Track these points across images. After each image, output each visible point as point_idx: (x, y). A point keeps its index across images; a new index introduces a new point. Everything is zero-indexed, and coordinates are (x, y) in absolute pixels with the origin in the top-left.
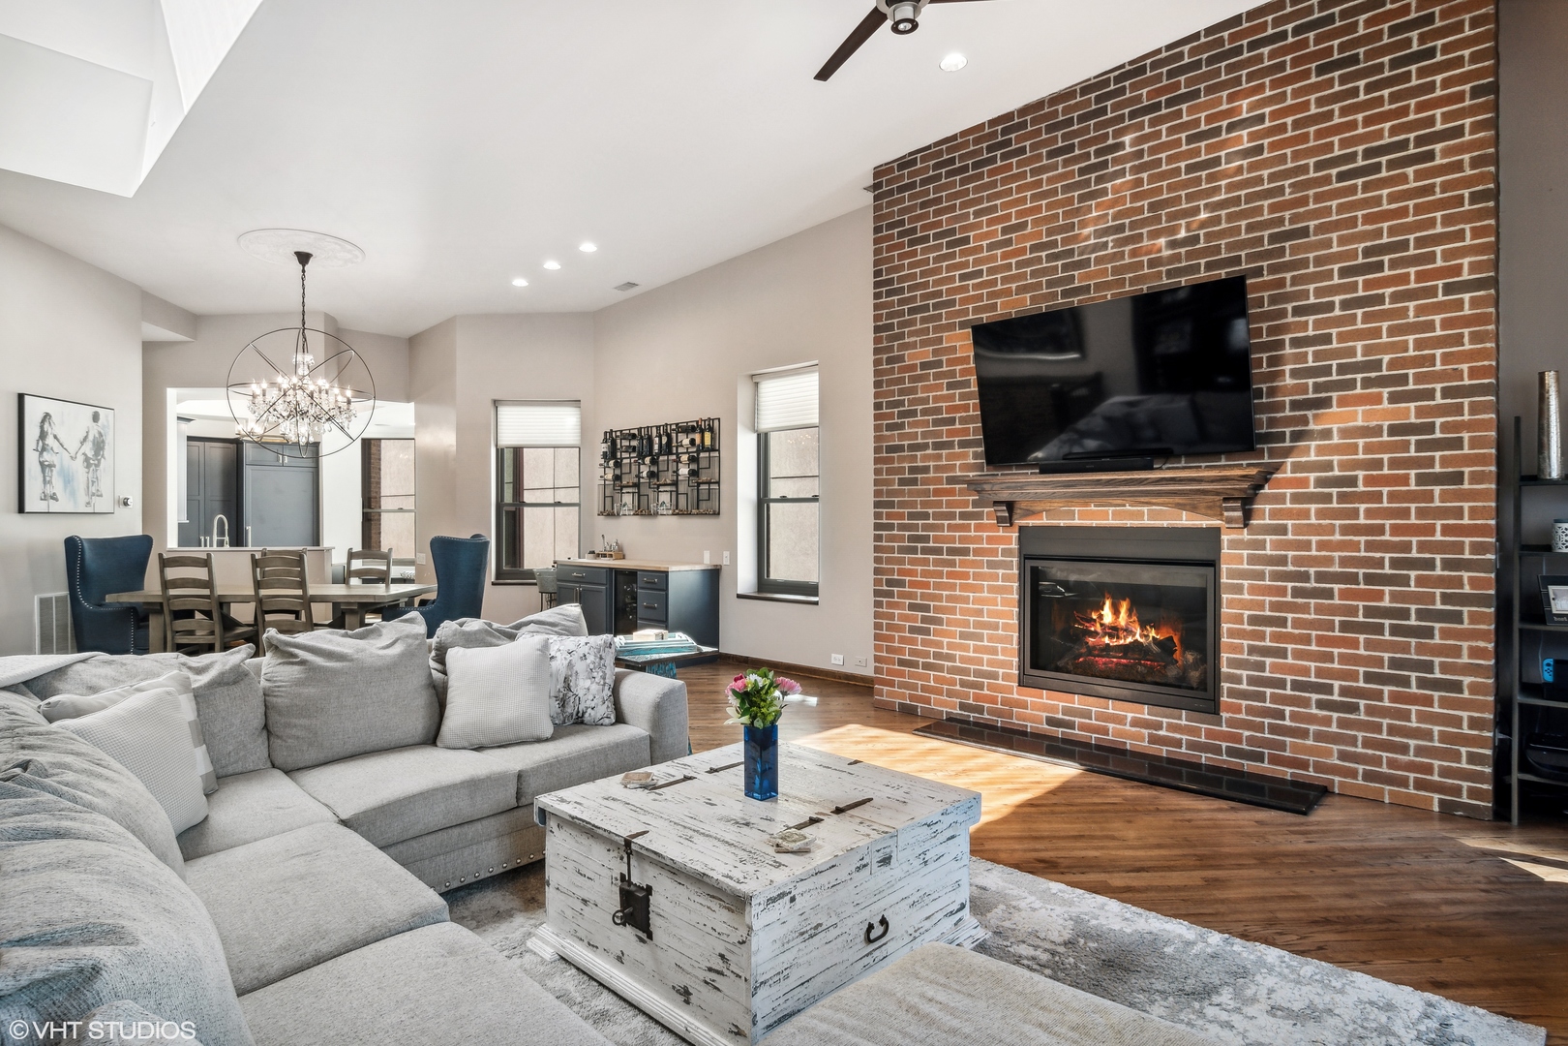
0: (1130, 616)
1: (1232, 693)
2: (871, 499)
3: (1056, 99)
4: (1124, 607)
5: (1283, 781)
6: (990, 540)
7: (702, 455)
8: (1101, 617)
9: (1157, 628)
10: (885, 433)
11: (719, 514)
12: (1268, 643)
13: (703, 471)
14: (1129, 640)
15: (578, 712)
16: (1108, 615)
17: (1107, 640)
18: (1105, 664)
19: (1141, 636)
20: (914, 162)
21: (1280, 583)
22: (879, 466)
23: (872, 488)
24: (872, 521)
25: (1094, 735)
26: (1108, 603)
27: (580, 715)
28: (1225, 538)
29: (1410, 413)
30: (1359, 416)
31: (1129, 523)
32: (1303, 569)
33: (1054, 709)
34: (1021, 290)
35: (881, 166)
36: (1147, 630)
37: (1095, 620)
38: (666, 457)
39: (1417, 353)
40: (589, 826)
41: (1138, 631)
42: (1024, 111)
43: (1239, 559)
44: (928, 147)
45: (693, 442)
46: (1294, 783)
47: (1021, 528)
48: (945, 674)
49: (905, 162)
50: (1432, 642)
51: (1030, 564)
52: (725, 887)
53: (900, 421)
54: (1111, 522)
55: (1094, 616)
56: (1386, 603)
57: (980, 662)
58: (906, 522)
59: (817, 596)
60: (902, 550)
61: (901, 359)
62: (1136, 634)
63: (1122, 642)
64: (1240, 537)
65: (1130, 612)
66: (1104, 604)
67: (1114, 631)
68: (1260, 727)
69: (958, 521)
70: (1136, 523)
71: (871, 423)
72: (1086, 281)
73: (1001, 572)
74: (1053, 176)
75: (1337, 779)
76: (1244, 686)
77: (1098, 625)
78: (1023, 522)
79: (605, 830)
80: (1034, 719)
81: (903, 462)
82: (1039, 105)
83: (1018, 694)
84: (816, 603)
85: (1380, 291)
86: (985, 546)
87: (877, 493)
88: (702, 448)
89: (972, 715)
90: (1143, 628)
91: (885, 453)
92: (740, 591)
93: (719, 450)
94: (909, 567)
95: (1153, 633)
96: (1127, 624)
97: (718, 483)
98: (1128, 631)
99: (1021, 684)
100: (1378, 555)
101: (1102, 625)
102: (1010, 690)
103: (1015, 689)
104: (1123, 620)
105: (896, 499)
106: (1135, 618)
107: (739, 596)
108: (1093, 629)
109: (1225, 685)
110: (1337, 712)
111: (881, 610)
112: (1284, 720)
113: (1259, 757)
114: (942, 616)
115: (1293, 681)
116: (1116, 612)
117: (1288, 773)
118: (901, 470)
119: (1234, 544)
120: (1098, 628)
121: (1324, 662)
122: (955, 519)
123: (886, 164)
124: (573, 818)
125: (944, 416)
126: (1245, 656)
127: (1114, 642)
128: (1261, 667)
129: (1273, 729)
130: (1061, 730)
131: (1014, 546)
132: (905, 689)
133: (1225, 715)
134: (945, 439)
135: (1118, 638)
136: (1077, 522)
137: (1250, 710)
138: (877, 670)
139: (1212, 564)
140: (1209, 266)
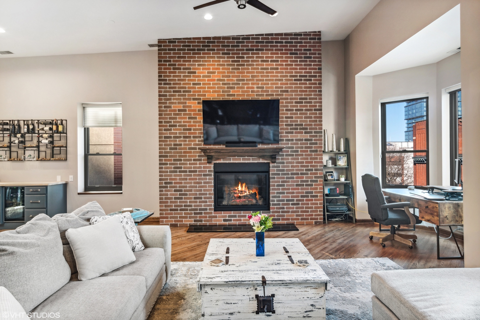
0: (245, 188)
1: (273, 205)
2: (158, 154)
3: (225, 38)
4: (244, 185)
5: (284, 224)
6: (204, 167)
7: (55, 135)
8: (238, 188)
9: (252, 191)
10: (164, 132)
11: (67, 160)
12: (281, 191)
13: (56, 142)
14: (245, 194)
15: (133, 247)
16: (240, 188)
17: (240, 195)
18: (239, 201)
19: (248, 192)
20: (175, 42)
21: (283, 176)
22: (161, 143)
23: (158, 151)
24: (158, 162)
25: (237, 222)
26: (240, 185)
27: (134, 248)
28: (271, 165)
29: (308, 136)
30: (299, 136)
31: (246, 162)
32: (288, 172)
33: (226, 216)
34: (214, 92)
35: (161, 39)
36: (250, 191)
37: (236, 190)
38: (31, 135)
39: (309, 123)
40: (238, 282)
41: (248, 191)
42: (215, 38)
43: (274, 170)
44: (181, 39)
45: (51, 129)
46: (287, 224)
47: (214, 164)
48: (189, 212)
49: (172, 41)
50: (313, 187)
51: (217, 174)
52: (317, 281)
53: (170, 128)
54: (242, 161)
55: (236, 189)
56: (304, 179)
57: (201, 206)
58: (173, 162)
59: (122, 190)
60: (171, 172)
61: (170, 107)
62: (247, 192)
63: (243, 195)
64: (274, 165)
65: (245, 186)
66: (239, 185)
67: (241, 192)
68: (279, 212)
69: (193, 162)
70: (249, 162)
71: (158, 128)
72: (234, 93)
73: (208, 177)
74: (224, 60)
75: (295, 221)
76: (276, 202)
77: (237, 191)
78: (215, 162)
79: (249, 281)
80: (219, 221)
81: (171, 142)
82: (219, 38)
83: (214, 214)
84: (122, 193)
85: (303, 108)
86: (202, 169)
87: (160, 153)
88: (57, 132)
89: (198, 223)
90: (249, 190)
91: (163, 139)
92: (79, 192)
93: (66, 133)
94: (174, 177)
95: (251, 192)
96: (245, 190)
97: (66, 147)
98: (245, 192)
99: (215, 211)
100: (303, 168)
101: (238, 191)
102: (211, 213)
103: (213, 213)
104: (243, 189)
105: (168, 155)
106: (247, 188)
107: (79, 194)
108: (236, 192)
109: (271, 203)
110: (295, 205)
111: (162, 193)
112: (284, 209)
113: (279, 220)
114: (187, 193)
115: (286, 200)
116: (242, 187)
117: (285, 222)
118: (170, 145)
119: (273, 167)
120: (237, 192)
121: (293, 194)
122: (192, 161)
123: (163, 39)
124: (227, 282)
125: (187, 128)
126: (276, 195)
127: (241, 195)
128: (279, 197)
129: (282, 212)
130: (227, 222)
131: (212, 169)
132: (173, 219)
133: (271, 210)
134: (187, 135)
135: (243, 194)
136: (232, 161)
137: (277, 208)
138: (161, 214)
139: (268, 172)
140: (267, 95)
